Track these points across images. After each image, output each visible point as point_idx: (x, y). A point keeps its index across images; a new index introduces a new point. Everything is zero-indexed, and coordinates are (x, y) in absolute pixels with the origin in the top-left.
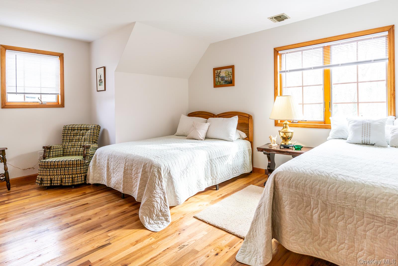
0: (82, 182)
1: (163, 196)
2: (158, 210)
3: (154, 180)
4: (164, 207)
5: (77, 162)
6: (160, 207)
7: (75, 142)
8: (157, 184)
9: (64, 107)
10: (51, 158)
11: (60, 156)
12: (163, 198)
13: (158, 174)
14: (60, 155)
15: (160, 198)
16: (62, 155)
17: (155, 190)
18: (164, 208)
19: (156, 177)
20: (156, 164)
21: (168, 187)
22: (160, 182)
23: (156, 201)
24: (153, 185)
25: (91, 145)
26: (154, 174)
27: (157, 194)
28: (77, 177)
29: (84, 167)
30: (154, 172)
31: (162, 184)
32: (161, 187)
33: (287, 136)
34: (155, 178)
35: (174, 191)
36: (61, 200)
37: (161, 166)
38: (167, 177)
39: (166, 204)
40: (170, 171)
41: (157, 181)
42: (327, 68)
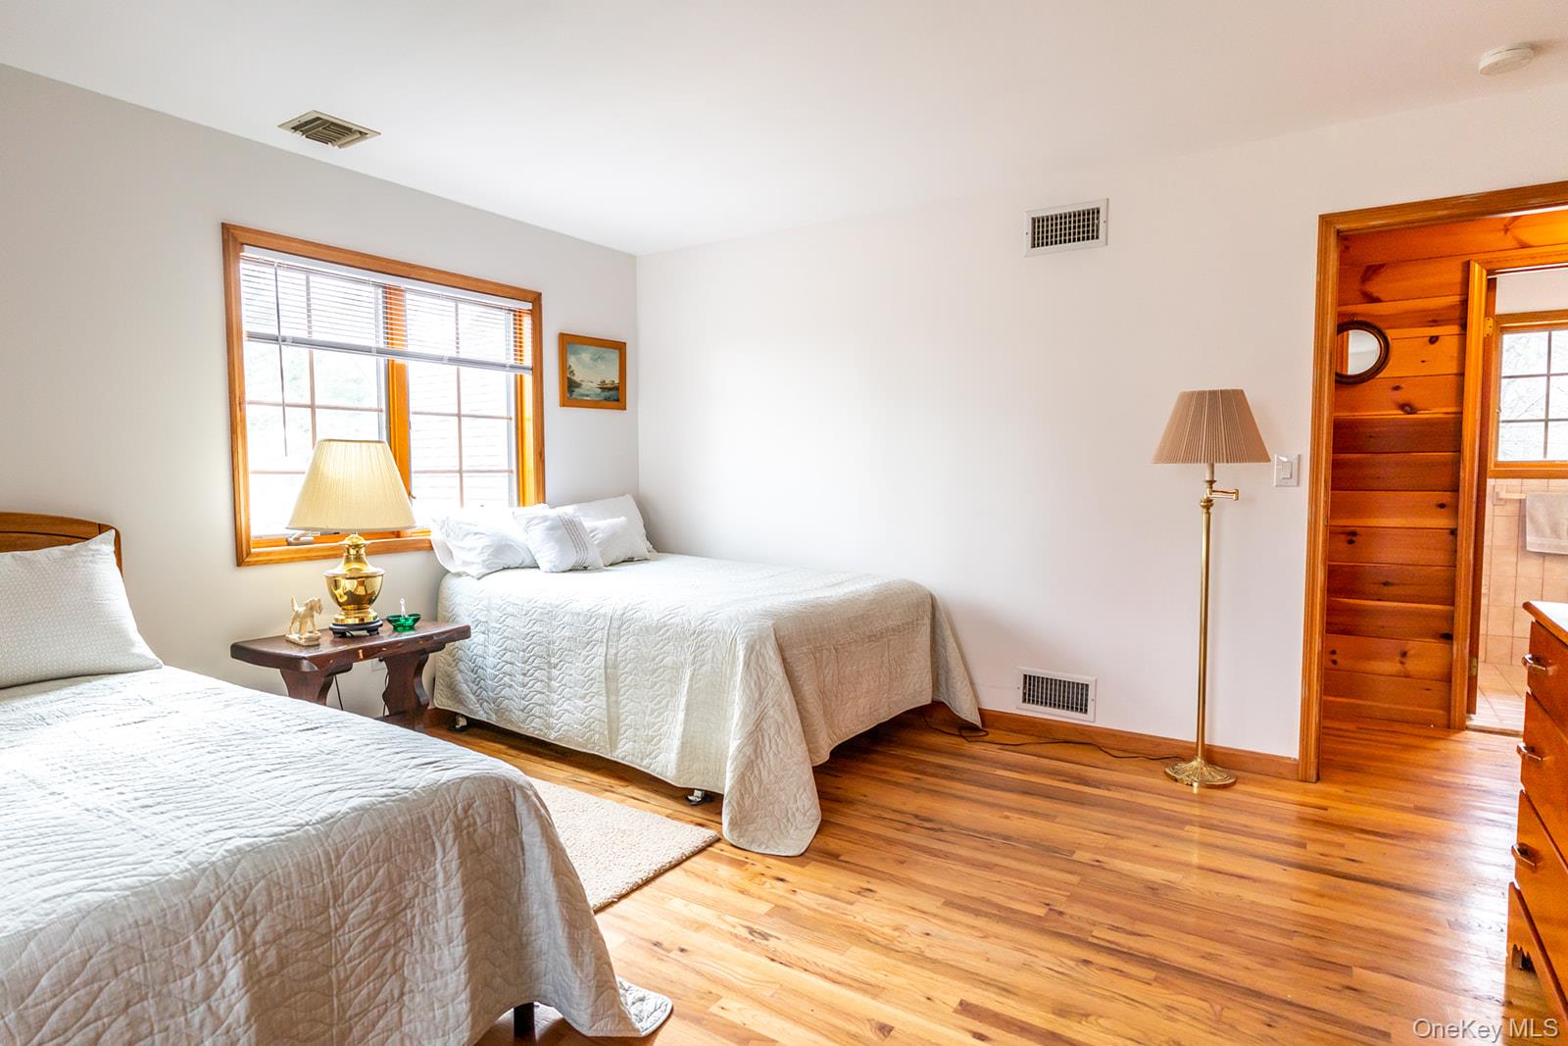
33: (369, 592)
42: (399, 360)
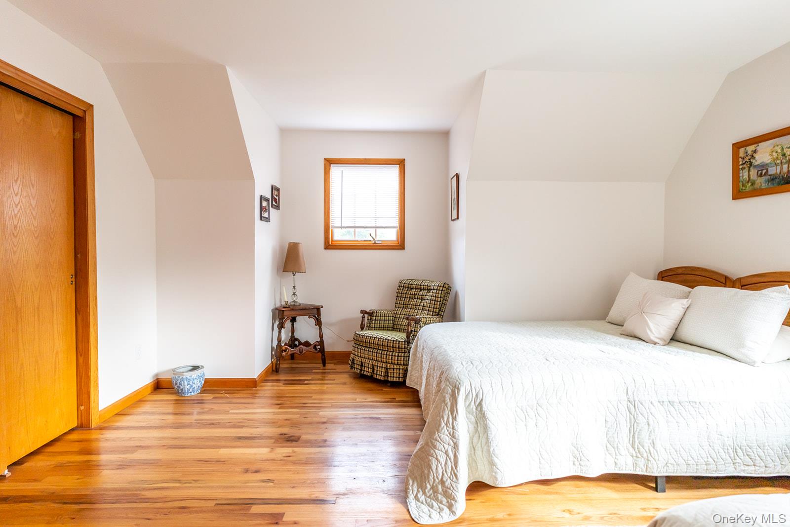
0: (399, 379)
1: (452, 451)
2: (437, 477)
3: (441, 411)
4: (451, 476)
5: (393, 343)
6: (443, 474)
7: (411, 308)
8: (444, 422)
9: (404, 249)
10: (372, 330)
11: (388, 330)
12: (451, 455)
13: (451, 399)
14: (388, 327)
15: (446, 453)
16: (391, 328)
17: (438, 432)
18: (450, 478)
19: (446, 404)
20: (454, 376)
21: (477, 435)
22: (453, 417)
23: (437, 456)
24: (437, 420)
25: (422, 319)
26: (444, 397)
27: (440, 443)
28: (392, 370)
29: (404, 355)
30: (444, 393)
31: (455, 424)
32: (452, 430)
34: (444, 407)
35: (489, 451)
36: (356, 400)
37: (461, 384)
38: (473, 413)
39: (456, 471)
40: (482, 400)
41: (446, 414)
